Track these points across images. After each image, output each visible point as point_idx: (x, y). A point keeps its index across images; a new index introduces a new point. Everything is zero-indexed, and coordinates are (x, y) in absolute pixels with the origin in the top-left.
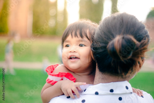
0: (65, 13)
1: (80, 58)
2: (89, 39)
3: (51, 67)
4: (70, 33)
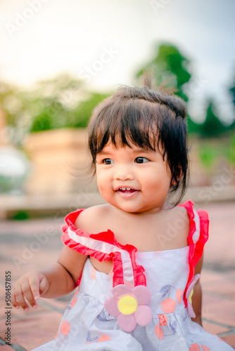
1: (142, 190)
4: (110, 139)
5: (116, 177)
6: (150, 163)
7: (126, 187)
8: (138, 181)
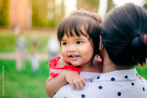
0: (63, 6)
1: (81, 56)
2: (85, 36)
3: (54, 60)
4: (65, 32)
5: (69, 51)
6: (83, 44)
7: (74, 55)
8: (79, 52)
